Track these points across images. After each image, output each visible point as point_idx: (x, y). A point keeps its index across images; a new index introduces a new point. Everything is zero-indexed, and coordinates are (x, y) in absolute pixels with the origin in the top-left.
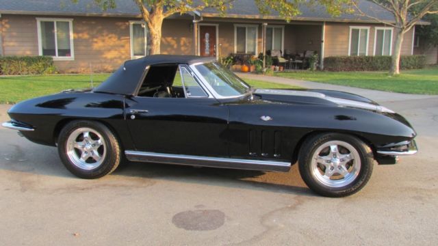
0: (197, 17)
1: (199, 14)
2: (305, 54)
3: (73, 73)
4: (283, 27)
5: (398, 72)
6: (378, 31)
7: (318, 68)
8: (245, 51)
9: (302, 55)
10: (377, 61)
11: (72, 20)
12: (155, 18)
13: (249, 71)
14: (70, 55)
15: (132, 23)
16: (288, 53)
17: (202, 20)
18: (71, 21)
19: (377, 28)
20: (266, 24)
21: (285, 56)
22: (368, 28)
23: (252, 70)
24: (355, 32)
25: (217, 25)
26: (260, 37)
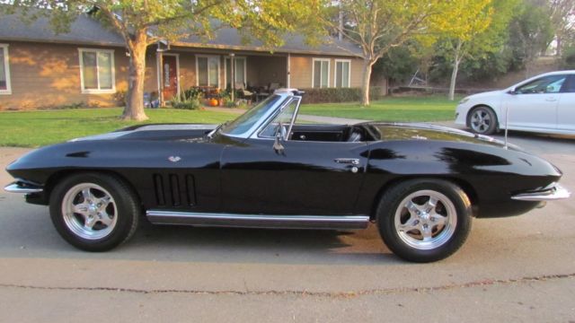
0: (163, 46)
1: (165, 43)
2: (269, 86)
3: (10, 109)
4: (245, 58)
8: (207, 84)
9: (266, 88)
11: (8, 45)
12: (139, 45)
13: (218, 105)
14: (5, 88)
15: (81, 50)
16: (251, 85)
17: (169, 48)
18: (5, 47)
19: (337, 60)
20: (233, 55)
21: (249, 89)
22: (329, 60)
23: (221, 104)
24: (318, 64)
25: (177, 56)
26: (222, 68)
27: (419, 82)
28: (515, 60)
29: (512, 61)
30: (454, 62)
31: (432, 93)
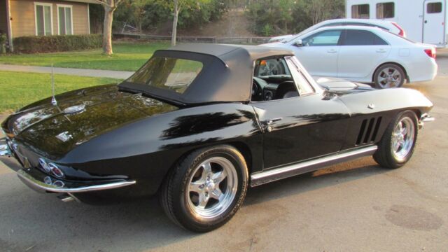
5: (111, 52)
6: (60, 8)
7: (8, 50)
10: (68, 41)
19: (58, 5)
24: (40, 8)
27: (131, 29)
28: (214, 11)
29: (212, 12)
30: (174, 11)
31: (145, 40)
